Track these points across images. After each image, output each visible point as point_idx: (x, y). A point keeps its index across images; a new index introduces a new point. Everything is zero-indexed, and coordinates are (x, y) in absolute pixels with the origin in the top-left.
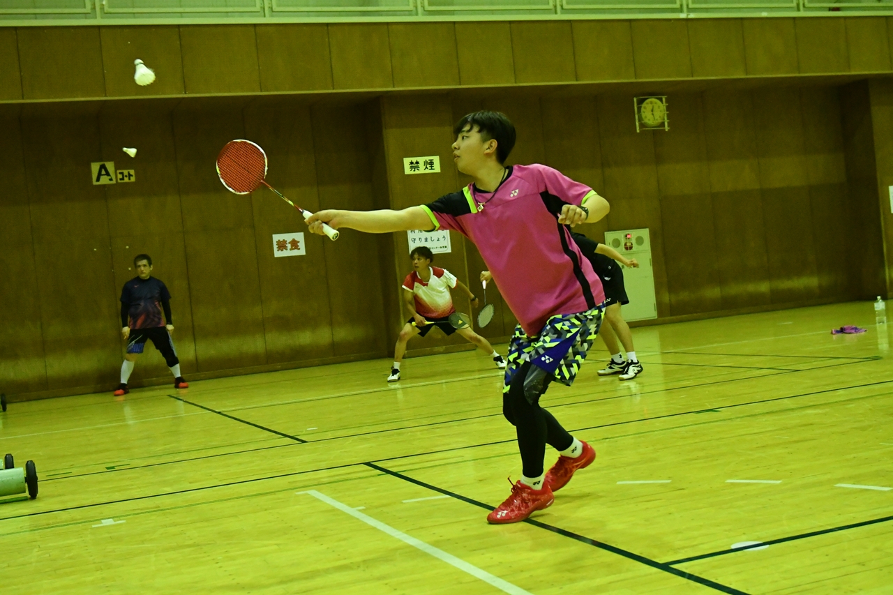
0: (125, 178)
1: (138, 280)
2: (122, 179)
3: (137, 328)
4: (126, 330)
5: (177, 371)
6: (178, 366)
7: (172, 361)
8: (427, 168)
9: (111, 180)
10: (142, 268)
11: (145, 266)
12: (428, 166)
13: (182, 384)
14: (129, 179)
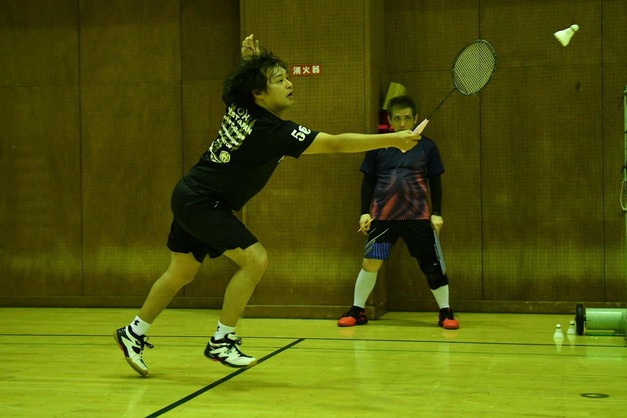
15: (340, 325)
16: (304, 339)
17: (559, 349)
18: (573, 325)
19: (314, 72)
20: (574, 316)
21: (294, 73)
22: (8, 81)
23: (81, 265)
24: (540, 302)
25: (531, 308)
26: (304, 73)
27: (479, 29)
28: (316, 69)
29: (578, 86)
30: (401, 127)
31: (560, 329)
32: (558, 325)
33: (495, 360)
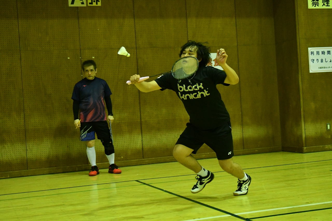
0: (94, 3)
1: (86, 81)
2: (91, 3)
3: (86, 121)
4: (78, 122)
5: (112, 159)
6: (113, 155)
7: (109, 149)
8: (324, 4)
9: (83, 3)
10: (90, 73)
11: (92, 70)
12: (325, 3)
13: (115, 170)
14: (97, 4)
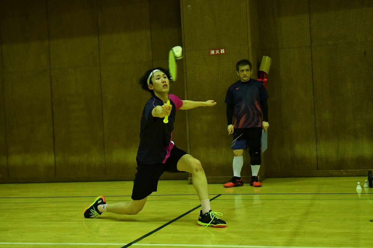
15: (226, 187)
16: (221, 195)
17: (359, 196)
18: (367, 182)
19: (221, 52)
20: (367, 177)
21: (211, 54)
22: (63, 65)
23: (104, 159)
24: (349, 170)
25: (344, 173)
26: (216, 53)
27: (310, 25)
28: (222, 51)
29: (365, 53)
30: (244, 75)
31: (360, 185)
32: (359, 183)
33: (323, 203)
